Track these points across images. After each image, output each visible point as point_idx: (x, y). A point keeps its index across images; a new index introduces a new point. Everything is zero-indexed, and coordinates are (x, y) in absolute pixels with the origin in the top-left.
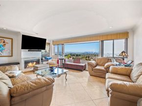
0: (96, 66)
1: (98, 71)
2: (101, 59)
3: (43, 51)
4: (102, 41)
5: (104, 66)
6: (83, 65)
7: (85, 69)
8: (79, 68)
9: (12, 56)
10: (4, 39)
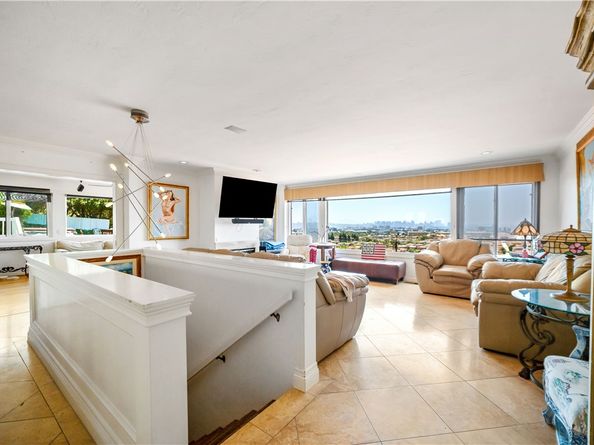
0: (441, 266)
1: (450, 279)
2: (456, 247)
3: (269, 221)
4: (460, 190)
5: (466, 265)
6: (399, 264)
7: (401, 280)
8: (384, 274)
9: (187, 238)
10: (174, 190)
